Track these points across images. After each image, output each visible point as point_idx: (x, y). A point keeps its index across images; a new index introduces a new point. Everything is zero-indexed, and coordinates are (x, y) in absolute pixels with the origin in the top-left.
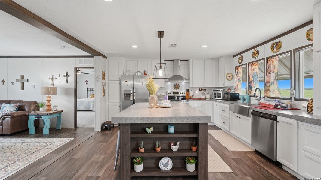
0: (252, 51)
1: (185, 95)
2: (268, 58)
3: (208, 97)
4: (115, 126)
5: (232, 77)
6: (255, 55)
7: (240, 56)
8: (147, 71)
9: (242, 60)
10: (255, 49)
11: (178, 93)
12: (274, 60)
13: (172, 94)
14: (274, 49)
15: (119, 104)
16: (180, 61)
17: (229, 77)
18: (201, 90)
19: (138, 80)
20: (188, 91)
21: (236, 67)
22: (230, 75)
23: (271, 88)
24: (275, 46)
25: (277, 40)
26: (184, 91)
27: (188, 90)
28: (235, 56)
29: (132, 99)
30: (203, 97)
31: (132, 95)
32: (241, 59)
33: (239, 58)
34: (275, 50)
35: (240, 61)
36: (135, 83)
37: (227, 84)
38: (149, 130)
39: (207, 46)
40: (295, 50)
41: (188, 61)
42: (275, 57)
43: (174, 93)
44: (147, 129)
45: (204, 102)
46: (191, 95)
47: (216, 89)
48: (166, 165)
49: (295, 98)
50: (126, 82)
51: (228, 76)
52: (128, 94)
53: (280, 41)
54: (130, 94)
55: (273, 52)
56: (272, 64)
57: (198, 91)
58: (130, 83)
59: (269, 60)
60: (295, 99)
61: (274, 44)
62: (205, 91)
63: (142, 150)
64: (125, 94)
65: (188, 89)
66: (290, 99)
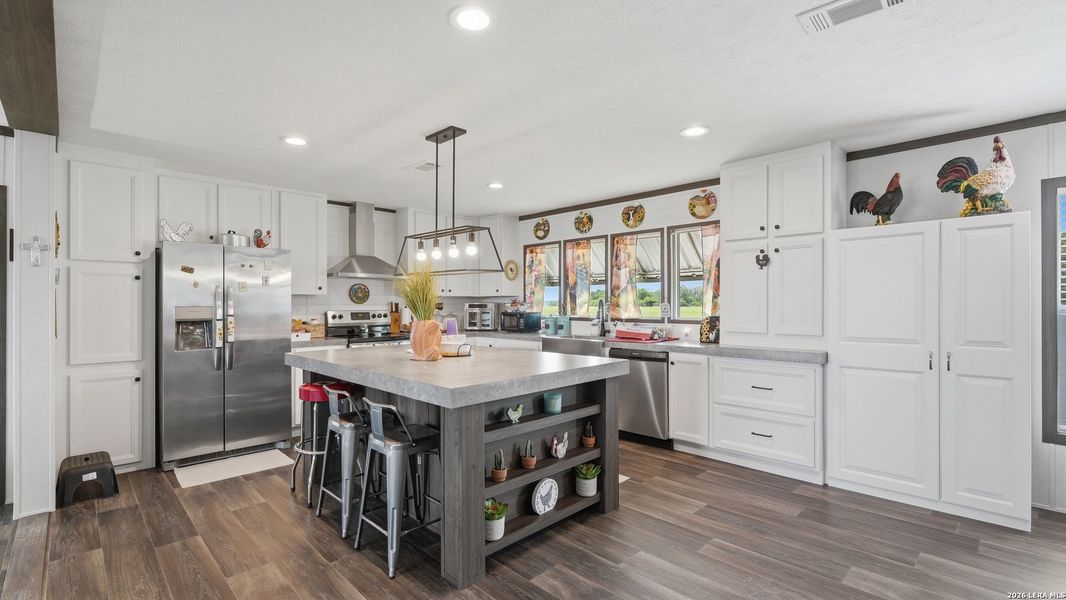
0: (576, 214)
1: (390, 319)
2: (614, 237)
5: (518, 272)
6: (584, 226)
7: (539, 220)
8: (268, 233)
9: (547, 232)
10: (585, 211)
11: (366, 316)
12: (628, 242)
13: (347, 320)
14: (628, 219)
15: (134, 372)
16: (377, 209)
17: (511, 269)
19: (247, 266)
20: (395, 309)
21: (526, 247)
22: (513, 266)
23: (622, 300)
24: (631, 213)
25: (635, 203)
26: (384, 309)
27: (397, 305)
28: (522, 218)
29: (219, 344)
32: (543, 229)
33: (538, 225)
34: (631, 222)
35: (541, 233)
36: (231, 276)
37: (506, 289)
40: (669, 228)
41: (394, 211)
42: (629, 237)
43: (354, 316)
44: (511, 414)
46: (406, 320)
47: (478, 303)
49: (669, 318)
50: (188, 270)
51: (509, 267)
53: (641, 207)
54: (208, 323)
55: (628, 226)
56: (623, 250)
58: (209, 276)
59: (618, 242)
60: (670, 321)
61: (628, 209)
62: (441, 309)
64: (179, 323)
65: (395, 301)
66: (662, 321)
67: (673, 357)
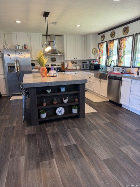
0: (111, 32)
1: (61, 66)
2: (120, 39)
3: (78, 68)
4: (2, 96)
5: (96, 52)
6: (113, 35)
7: (102, 35)
8: (27, 45)
9: (104, 38)
10: (113, 30)
11: (55, 65)
12: (124, 40)
13: (50, 66)
15: (3, 77)
16: (56, 36)
18: (73, 63)
19: (21, 54)
20: (63, 64)
21: (99, 44)
22: (95, 50)
23: (122, 60)
24: (125, 30)
25: (126, 26)
26: (60, 64)
27: (63, 62)
28: (99, 34)
29: (16, 71)
30: (74, 68)
31: (16, 67)
32: (103, 37)
33: (102, 36)
34: (125, 33)
35: (102, 39)
36: (18, 56)
37: (92, 57)
38: (49, 91)
39: (80, 26)
40: (136, 34)
41: (62, 36)
42: (125, 38)
43: (52, 65)
44: (47, 91)
45: (76, 72)
46: (66, 66)
47: (84, 62)
48: (60, 112)
50: (9, 55)
51: (93, 50)
52: (12, 67)
53: (128, 27)
54: (14, 67)
55: (124, 34)
56: (123, 43)
57: (70, 64)
58: (13, 56)
60: (132, 67)
61: (124, 28)
62: (76, 63)
63: (45, 104)
64: (9, 67)
65: (63, 61)
66: (130, 67)
67: (123, 79)
